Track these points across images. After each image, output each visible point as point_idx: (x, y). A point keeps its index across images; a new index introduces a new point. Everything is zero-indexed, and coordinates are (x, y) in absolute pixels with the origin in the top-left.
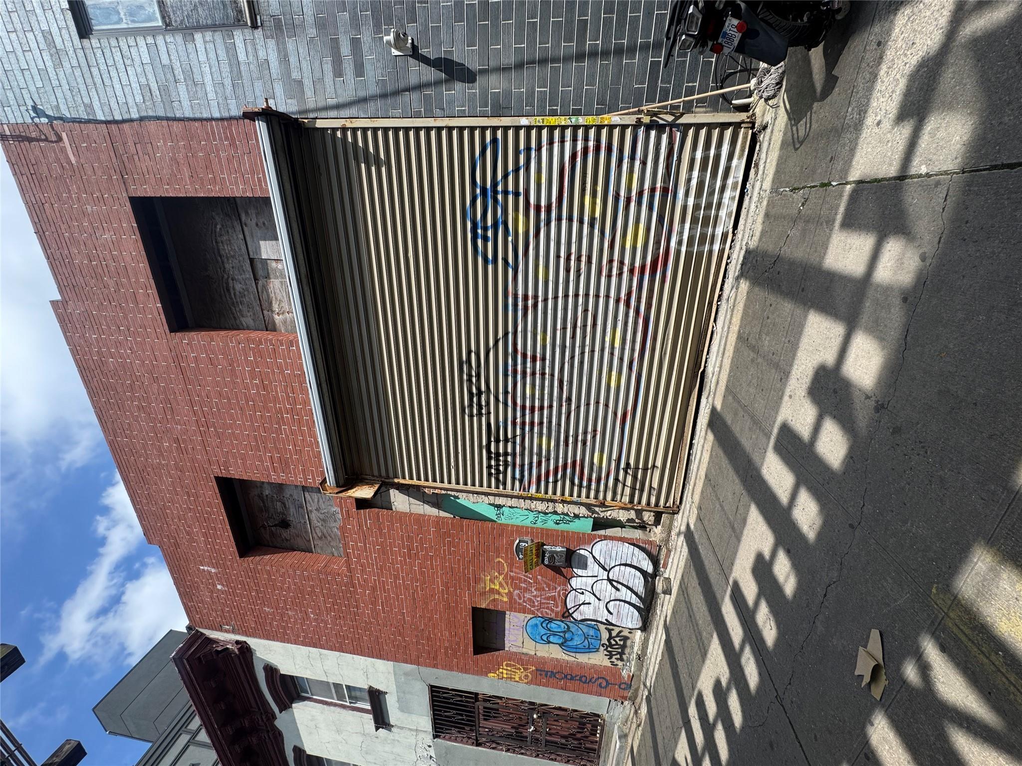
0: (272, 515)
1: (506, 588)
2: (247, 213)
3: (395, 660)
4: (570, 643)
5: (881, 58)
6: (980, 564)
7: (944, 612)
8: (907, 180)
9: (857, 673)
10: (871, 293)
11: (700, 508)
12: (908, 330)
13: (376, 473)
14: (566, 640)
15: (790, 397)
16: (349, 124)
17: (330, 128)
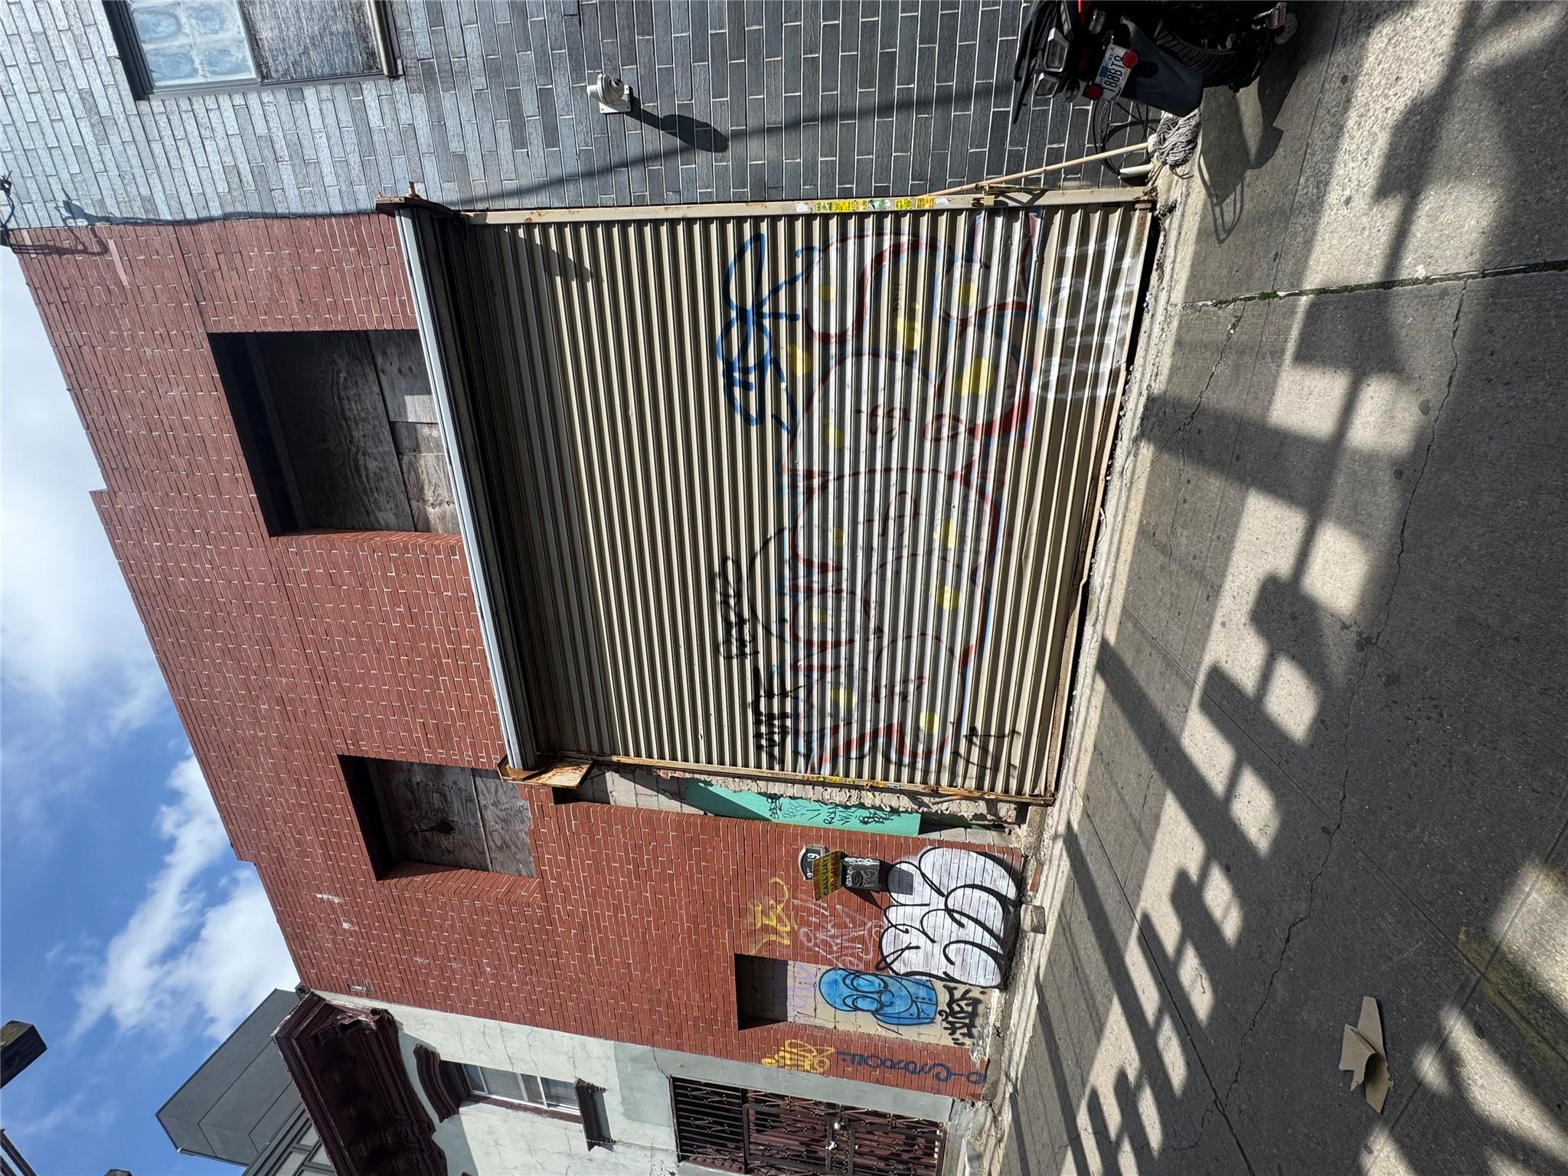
0: (426, 813)
1: (788, 923)
2: (385, 354)
3: (618, 1038)
4: (888, 1010)
5: (1348, 101)
6: (1534, 895)
7: (1479, 971)
8: (1395, 289)
9: (1342, 1067)
10: (1344, 463)
11: (1087, 798)
12: (1405, 521)
13: (584, 747)
14: (882, 1006)
15: (1223, 624)
16: (536, 217)
17: (508, 225)
